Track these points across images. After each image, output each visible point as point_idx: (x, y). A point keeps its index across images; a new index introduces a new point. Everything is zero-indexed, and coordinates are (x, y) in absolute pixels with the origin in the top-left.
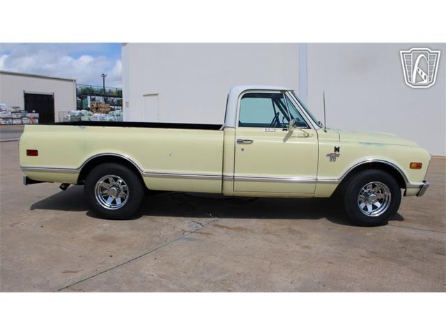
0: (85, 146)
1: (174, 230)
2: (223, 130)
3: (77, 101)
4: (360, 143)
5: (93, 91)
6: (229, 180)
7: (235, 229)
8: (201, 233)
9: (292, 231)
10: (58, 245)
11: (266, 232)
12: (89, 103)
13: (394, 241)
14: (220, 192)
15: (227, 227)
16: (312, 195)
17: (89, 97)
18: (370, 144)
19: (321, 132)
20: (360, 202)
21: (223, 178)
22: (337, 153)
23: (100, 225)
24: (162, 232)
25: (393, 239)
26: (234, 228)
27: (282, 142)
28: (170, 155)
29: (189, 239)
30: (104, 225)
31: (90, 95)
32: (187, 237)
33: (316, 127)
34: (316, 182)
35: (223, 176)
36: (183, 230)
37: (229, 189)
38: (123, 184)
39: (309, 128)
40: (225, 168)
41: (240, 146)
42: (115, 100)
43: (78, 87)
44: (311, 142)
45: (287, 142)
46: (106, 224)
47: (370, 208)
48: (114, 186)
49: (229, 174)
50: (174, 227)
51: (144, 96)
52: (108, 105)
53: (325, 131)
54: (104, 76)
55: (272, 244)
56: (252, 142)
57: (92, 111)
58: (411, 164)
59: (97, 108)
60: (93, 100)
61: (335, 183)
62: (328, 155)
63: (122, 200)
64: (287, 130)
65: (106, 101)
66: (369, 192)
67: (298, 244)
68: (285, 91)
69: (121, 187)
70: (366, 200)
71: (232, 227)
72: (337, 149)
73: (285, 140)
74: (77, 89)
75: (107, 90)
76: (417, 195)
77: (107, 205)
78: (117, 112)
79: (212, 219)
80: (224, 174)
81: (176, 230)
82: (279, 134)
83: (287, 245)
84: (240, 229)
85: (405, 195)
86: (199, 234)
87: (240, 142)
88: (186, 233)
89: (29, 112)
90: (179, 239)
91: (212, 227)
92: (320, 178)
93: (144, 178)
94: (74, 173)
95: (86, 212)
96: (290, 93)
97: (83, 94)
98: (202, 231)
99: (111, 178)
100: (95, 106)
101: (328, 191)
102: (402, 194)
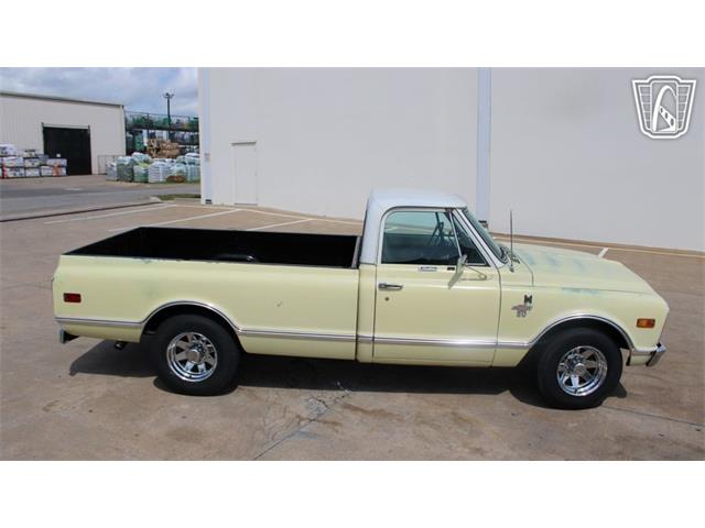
0: (151, 289)
1: (284, 417)
2: (358, 267)
3: (127, 138)
4: (563, 289)
5: (151, 122)
6: (368, 342)
7: (375, 413)
8: (325, 422)
9: (458, 419)
10: (117, 449)
11: (419, 419)
12: (146, 140)
13: (607, 439)
14: (353, 358)
15: (362, 411)
16: (489, 364)
17: (145, 132)
18: (577, 290)
19: (505, 271)
20: (561, 374)
21: (357, 340)
22: (528, 304)
23: (175, 407)
24: (267, 421)
25: (606, 435)
26: (373, 412)
27: (447, 287)
28: (279, 305)
29: (307, 435)
30: (182, 406)
31: (148, 129)
32: (303, 430)
33: (499, 264)
34: (497, 346)
35: (357, 336)
36: (298, 416)
37: (366, 354)
38: (208, 343)
39: (488, 265)
40: (360, 325)
41: (383, 294)
42: (187, 135)
43: (128, 115)
44: (490, 287)
45: (454, 287)
46: (185, 403)
47: (575, 381)
48: (195, 346)
49: (366, 333)
50: (285, 411)
51: (234, 144)
52: (175, 145)
53: (512, 270)
54: (168, 96)
55: (428, 446)
56: (401, 287)
57: (151, 155)
58: (639, 321)
59: (158, 150)
60: (152, 136)
61: (523, 347)
62: (515, 308)
63: (208, 366)
64: (453, 269)
65: (172, 138)
66: (575, 358)
67: (465, 445)
68: (452, 209)
69: (206, 347)
70: (570, 370)
71: (370, 409)
72: (528, 299)
73: (451, 284)
74: (126, 120)
75: (174, 120)
76: (647, 364)
77: (185, 375)
78: (190, 156)
79: (341, 393)
80: (360, 334)
81: (288, 415)
82: (443, 276)
83: (450, 448)
84: (381, 414)
85: (628, 364)
86: (321, 425)
87: (384, 287)
88: (303, 423)
89: (51, 157)
90: (293, 435)
91: (340, 410)
92: (502, 340)
93: (240, 338)
94: (136, 328)
95: (154, 378)
96: (460, 211)
97: (135, 127)
98: (327, 419)
99: (190, 335)
100: (155, 146)
101: (514, 359)
102: (625, 362)
